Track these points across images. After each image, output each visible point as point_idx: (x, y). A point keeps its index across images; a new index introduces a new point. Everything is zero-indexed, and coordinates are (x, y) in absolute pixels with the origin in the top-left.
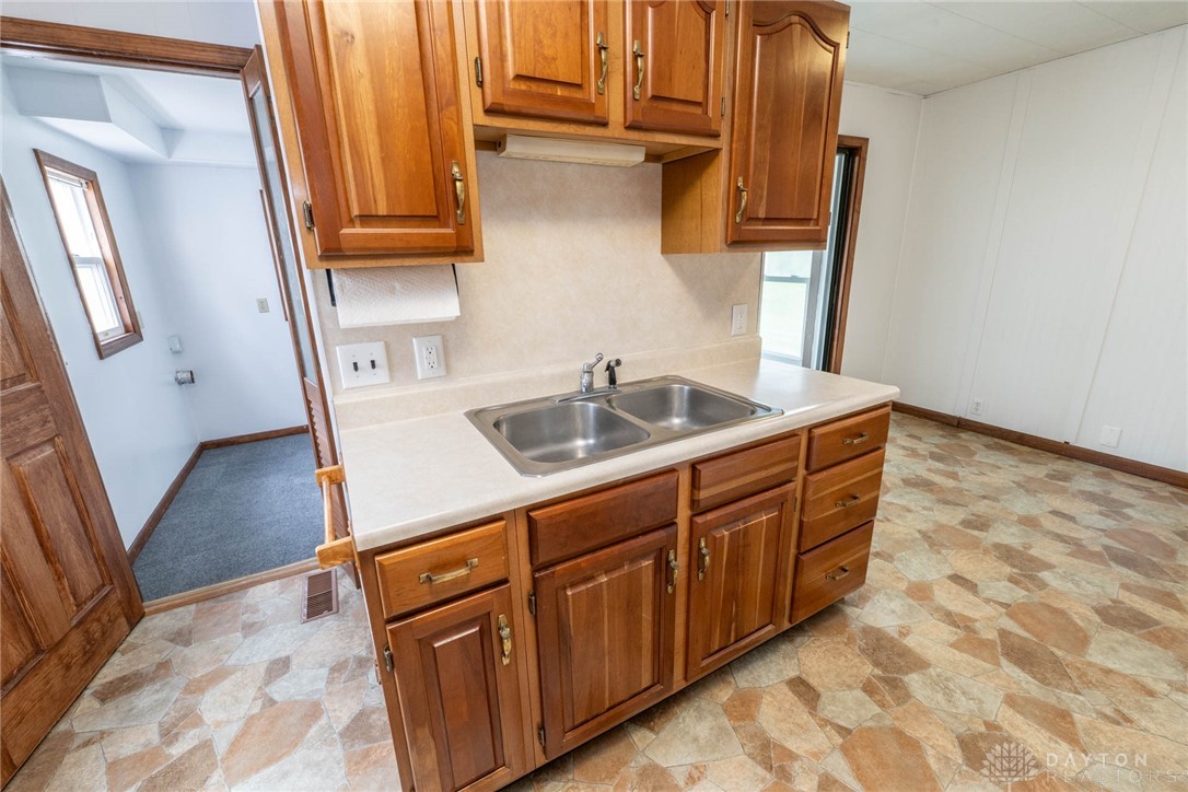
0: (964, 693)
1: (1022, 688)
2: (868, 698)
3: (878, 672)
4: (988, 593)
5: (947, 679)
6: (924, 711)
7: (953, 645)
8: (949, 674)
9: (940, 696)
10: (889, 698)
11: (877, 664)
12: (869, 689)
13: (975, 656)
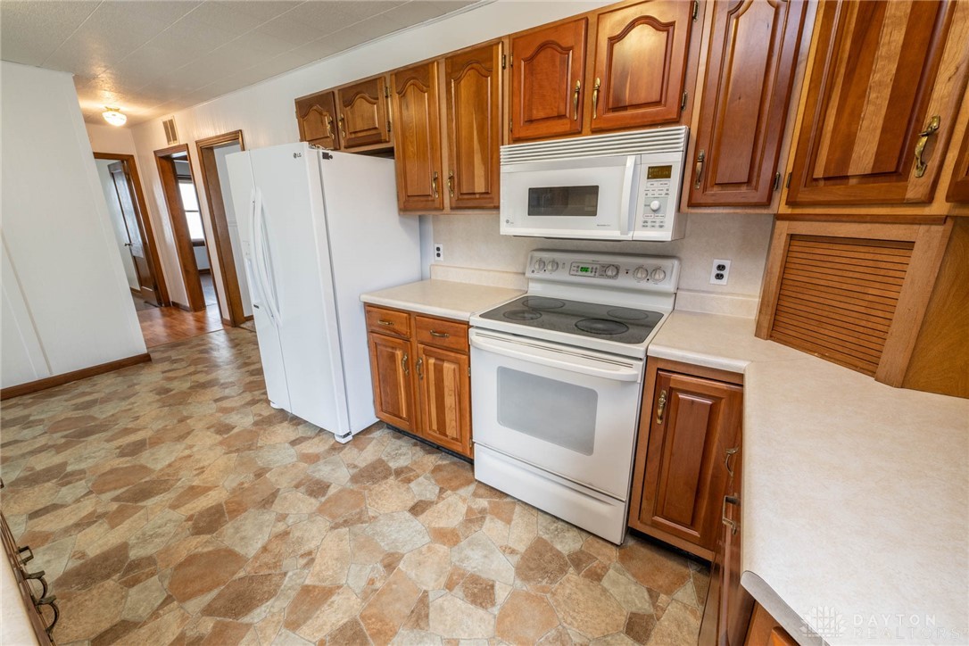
0: (159, 527)
1: (167, 501)
2: (141, 584)
3: (116, 577)
4: (69, 499)
5: (144, 534)
6: (167, 550)
7: (113, 528)
8: (140, 532)
9: (157, 540)
10: (147, 570)
11: (108, 576)
12: (131, 584)
13: (128, 517)
